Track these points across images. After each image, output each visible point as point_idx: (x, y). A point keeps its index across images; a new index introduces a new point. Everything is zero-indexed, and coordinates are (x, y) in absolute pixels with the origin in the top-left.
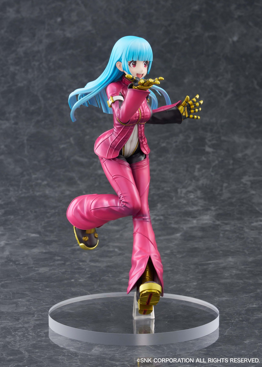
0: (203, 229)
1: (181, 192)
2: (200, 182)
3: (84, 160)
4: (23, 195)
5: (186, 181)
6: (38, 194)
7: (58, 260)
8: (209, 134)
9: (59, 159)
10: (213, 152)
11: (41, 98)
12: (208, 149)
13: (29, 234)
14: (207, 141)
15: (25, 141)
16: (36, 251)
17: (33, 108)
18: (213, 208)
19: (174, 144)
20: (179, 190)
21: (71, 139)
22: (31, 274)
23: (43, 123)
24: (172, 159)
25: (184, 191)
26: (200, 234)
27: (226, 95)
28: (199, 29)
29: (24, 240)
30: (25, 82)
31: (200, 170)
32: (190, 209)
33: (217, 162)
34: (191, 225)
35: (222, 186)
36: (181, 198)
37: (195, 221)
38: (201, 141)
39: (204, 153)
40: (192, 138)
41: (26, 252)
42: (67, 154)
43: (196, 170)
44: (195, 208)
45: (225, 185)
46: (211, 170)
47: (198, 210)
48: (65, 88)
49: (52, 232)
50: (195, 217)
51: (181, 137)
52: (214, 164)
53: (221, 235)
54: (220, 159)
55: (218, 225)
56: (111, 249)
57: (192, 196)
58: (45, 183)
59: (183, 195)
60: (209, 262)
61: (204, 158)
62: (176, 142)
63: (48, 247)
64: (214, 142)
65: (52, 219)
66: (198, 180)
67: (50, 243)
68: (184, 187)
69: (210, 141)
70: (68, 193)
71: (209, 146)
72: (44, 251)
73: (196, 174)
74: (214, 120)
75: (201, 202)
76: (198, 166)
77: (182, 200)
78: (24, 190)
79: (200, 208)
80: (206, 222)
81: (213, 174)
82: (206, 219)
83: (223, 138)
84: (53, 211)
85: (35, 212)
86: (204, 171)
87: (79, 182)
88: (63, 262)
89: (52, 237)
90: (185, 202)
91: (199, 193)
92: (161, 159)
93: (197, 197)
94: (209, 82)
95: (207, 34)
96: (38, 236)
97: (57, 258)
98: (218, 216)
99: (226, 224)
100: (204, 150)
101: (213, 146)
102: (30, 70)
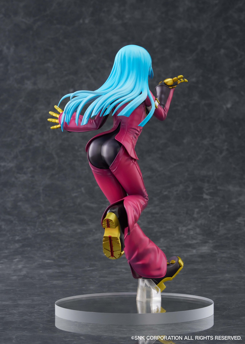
0: (202, 256)
1: (182, 230)
2: (199, 222)
3: (94, 206)
4: (39, 233)
5: (186, 222)
6: (52, 232)
7: (70, 277)
8: (206, 185)
9: (71, 205)
10: (210, 199)
11: (55, 156)
12: (205, 196)
13: (44, 260)
14: (204, 190)
15: (41, 191)
16: (50, 271)
17: (48, 164)
18: (210, 241)
19: (175, 193)
20: (180, 229)
21: (83, 189)
22: (46, 285)
23: (57, 176)
24: (173, 205)
25: (184, 229)
26: (199, 259)
27: (221, 153)
28: (196, 98)
29: (39, 264)
30: (41, 143)
31: (198, 213)
32: (190, 242)
33: (214, 207)
34: (191, 254)
35: (218, 225)
36: (182, 234)
37: (194, 251)
38: (200, 190)
39: (202, 199)
40: (191, 188)
41: (42, 272)
42: (79, 201)
43: (195, 213)
44: (194, 242)
45: (221, 224)
46: (209, 212)
47: (197, 243)
48: (76, 148)
49: (65, 259)
50: (194, 248)
51: (181, 187)
52: (211, 208)
53: (219, 260)
54: (217, 204)
55: (216, 253)
56: (119, 270)
57: (192, 233)
58: (59, 223)
59: (183, 232)
60: (207, 277)
61: (202, 204)
62: (177, 191)
63: (61, 269)
64: (211, 191)
65: (65, 250)
66: (197, 220)
67: (63, 266)
68: (184, 226)
69: (207, 190)
70: (79, 231)
71: (207, 194)
72: (58, 271)
73: (195, 216)
74: (211, 173)
75: (200, 237)
76: (197, 210)
77: (182, 236)
78: (40, 229)
79: (198, 241)
80: (205, 251)
81: (210, 216)
82: (205, 249)
83: (219, 188)
84: (66, 244)
85: (50, 245)
86: (202, 213)
87: (89, 223)
88: (75, 278)
89: (65, 262)
90: (185, 237)
91: (198, 230)
92: (163, 204)
93: (197, 233)
94: (206, 142)
95: (203, 102)
96: (52, 261)
97: (69, 275)
98: (215, 247)
99: (223, 253)
100: (202, 197)
101: (210, 194)
102: (45, 133)
